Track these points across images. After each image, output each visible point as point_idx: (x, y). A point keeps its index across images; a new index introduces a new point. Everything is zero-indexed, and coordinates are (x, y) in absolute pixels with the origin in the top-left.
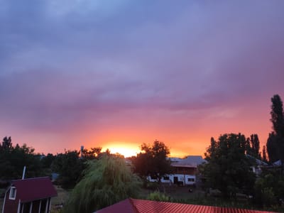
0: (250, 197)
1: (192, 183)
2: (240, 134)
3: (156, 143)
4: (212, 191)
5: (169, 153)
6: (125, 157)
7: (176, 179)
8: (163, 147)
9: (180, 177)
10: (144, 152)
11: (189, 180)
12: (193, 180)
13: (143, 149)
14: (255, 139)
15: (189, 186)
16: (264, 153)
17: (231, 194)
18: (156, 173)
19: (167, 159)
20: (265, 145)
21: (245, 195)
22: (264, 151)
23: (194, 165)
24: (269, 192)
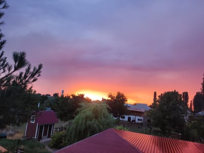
0: (180, 134)
1: (140, 122)
2: (175, 91)
3: (119, 94)
4: (154, 129)
5: (126, 101)
6: (92, 100)
7: (129, 119)
8: (123, 97)
9: (132, 117)
10: (110, 99)
11: (138, 120)
12: (141, 120)
13: (110, 96)
14: (186, 95)
15: (138, 124)
16: (191, 105)
17: (167, 131)
18: (117, 114)
19: (125, 105)
20: (192, 100)
21: (176, 133)
22: (191, 104)
23: (143, 110)
24: (195, 132)
